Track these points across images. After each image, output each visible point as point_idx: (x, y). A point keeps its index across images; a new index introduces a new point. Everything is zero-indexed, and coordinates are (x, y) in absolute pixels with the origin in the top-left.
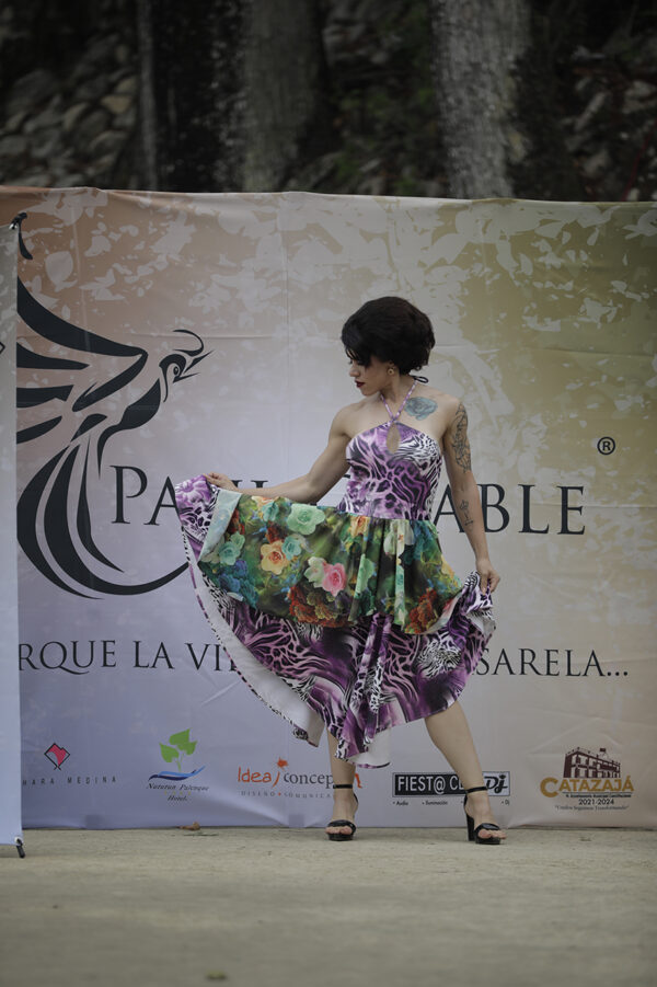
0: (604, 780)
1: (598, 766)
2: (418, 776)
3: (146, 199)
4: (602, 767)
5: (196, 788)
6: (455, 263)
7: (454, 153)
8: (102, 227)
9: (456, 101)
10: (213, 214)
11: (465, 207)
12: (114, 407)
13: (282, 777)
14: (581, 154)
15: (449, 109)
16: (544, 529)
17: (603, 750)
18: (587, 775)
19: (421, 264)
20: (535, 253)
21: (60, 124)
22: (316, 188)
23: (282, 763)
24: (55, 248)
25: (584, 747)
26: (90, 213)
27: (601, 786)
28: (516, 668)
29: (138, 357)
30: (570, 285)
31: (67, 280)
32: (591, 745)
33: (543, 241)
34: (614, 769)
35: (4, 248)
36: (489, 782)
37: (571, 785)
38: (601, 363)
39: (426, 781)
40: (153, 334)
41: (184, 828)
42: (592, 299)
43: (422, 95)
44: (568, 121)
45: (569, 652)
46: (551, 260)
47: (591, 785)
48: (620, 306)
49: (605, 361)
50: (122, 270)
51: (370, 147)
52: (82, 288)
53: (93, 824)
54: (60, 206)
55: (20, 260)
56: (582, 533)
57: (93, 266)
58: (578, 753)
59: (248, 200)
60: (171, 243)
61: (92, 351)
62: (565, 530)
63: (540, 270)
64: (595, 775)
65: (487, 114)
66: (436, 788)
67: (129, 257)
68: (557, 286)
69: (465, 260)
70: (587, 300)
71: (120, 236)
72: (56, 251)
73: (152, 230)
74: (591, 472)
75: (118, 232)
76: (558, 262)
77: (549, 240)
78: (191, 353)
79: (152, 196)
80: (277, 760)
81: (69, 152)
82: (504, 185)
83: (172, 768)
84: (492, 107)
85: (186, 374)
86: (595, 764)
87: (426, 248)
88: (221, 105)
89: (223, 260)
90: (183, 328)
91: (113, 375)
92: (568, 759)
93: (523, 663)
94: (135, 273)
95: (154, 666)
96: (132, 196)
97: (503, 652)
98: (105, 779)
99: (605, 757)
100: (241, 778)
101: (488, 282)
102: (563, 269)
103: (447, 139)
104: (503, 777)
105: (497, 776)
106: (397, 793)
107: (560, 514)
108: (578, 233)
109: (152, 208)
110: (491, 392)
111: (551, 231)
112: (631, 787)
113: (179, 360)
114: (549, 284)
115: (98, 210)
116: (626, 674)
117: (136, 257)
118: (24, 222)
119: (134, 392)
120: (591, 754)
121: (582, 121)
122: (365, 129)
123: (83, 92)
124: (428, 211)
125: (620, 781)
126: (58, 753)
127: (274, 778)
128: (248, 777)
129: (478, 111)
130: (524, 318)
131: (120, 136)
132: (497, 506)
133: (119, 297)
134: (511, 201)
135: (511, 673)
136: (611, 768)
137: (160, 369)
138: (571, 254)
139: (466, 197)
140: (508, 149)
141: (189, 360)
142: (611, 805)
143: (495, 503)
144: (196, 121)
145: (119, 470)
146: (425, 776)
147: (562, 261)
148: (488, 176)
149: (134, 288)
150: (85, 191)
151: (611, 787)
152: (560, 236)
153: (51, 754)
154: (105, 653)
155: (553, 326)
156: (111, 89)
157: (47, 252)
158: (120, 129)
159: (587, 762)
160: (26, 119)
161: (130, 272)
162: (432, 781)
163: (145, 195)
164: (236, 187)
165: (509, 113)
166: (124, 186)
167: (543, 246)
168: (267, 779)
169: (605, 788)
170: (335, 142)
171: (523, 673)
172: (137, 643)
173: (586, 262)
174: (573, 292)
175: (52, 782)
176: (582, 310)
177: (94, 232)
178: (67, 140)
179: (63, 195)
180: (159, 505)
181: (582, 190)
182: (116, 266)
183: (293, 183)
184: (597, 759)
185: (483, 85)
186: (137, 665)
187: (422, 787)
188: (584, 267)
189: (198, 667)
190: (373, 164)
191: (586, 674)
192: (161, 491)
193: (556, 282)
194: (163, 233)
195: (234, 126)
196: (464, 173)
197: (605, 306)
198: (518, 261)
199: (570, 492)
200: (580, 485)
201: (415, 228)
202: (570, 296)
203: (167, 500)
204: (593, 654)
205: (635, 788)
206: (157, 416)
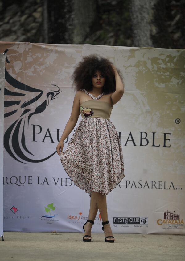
0: (175, 220)
1: (173, 216)
2: (120, 218)
3: (44, 46)
4: (174, 216)
5: (55, 220)
6: (134, 66)
7: (135, 32)
8: (30, 54)
9: (136, 17)
10: (63, 51)
11: (138, 50)
12: (33, 107)
13: (80, 217)
14: (173, 32)
15: (134, 19)
16: (158, 145)
17: (174, 211)
18: (170, 219)
19: (124, 66)
20: (158, 64)
21: (20, 21)
23: (80, 214)
24: (16, 60)
25: (169, 211)
26: (27, 50)
27: (174, 222)
28: (150, 186)
29: (40, 92)
30: (168, 73)
31: (20, 70)
32: (171, 210)
33: (161, 60)
34: (178, 217)
35: (1, 60)
36: (142, 220)
37: (166, 221)
38: (177, 97)
39: (122, 220)
40: (45, 86)
41: (51, 232)
42: (174, 78)
43: (126, 14)
44: (169, 23)
45: (165, 182)
46: (163, 66)
47: (171, 222)
48: (183, 80)
49: (178, 96)
50: (36, 67)
51: (110, 29)
52: (24, 72)
53: (25, 230)
54: (18, 48)
55: (6, 63)
56: (170, 147)
57: (27, 65)
58: (167, 212)
59: (74, 47)
60: (51, 59)
61: (27, 91)
62: (165, 146)
63: (159, 69)
64: (172, 219)
65: (145, 20)
66: (125, 222)
67: (38, 63)
68: (164, 74)
69: (137, 66)
70: (173, 78)
71: (35, 57)
72: (16, 61)
73: (45, 55)
74: (173, 129)
75: (35, 55)
76: (165, 67)
77: (162, 60)
78: (56, 92)
79: (46, 45)
80: (79, 213)
81: (22, 29)
82: (150, 42)
83: (49, 214)
84: (147, 18)
85: (54, 98)
86: (172, 215)
87: (126, 62)
88: (67, 16)
89: (66, 64)
90: (53, 84)
91: (33, 98)
92: (165, 214)
93: (152, 185)
94: (40, 68)
95: (43, 184)
96: (40, 45)
97: (146, 182)
98: (28, 217)
99: (175, 214)
100: (68, 218)
101: (144, 72)
102: (166, 68)
103: (133, 28)
104: (146, 219)
105: (144, 218)
106: (114, 223)
107: (163, 141)
108: (171, 58)
109: (45, 49)
110: (144, 105)
111: (163, 57)
112: (183, 222)
113: (52, 94)
114: (162, 73)
115: (29, 49)
116: (182, 189)
117: (40, 63)
118: (7, 52)
119: (39, 103)
120: (171, 213)
121: (173, 23)
122: (110, 24)
123: (27, 11)
124: (127, 51)
125: (180, 221)
126: (15, 209)
127: (78, 218)
128: (70, 218)
129: (142, 19)
131: (38, 24)
132: (145, 138)
133: (35, 75)
134: (151, 48)
135: (149, 188)
136: (177, 217)
137: (47, 96)
138: (169, 64)
140: (151, 31)
141: (55, 93)
142: (177, 228)
143: (145, 137)
144: (60, 21)
145: (34, 126)
146: (122, 218)
147: (166, 66)
148: (145, 39)
149: (39, 72)
150: (25, 43)
151: (177, 222)
152: (166, 59)
153: (12, 210)
154: (29, 180)
155: (162, 86)
157: (14, 61)
158: (38, 22)
159: (170, 215)
160: (10, 19)
161: (38, 68)
162: (124, 219)
163: (43, 45)
164: (72, 42)
165: (152, 20)
166: (37, 41)
167: (160, 62)
168: (76, 218)
169: (175, 222)
170: (100, 27)
171: (152, 188)
172: (38, 177)
173: (173, 67)
174: (169, 75)
175: (13, 218)
176: (171, 81)
177: (28, 55)
178: (22, 25)
179: (19, 44)
180: (45, 136)
181: (174, 45)
182: (34, 65)
184: (173, 214)
185: (144, 12)
186: (38, 184)
187: (121, 221)
188: (172, 68)
189: (56, 184)
190: (111, 34)
191: (169, 189)
192: (46, 132)
193: (164, 72)
194: (48, 56)
195: (71, 23)
196: (138, 38)
197: (178, 80)
198: (153, 66)
199: (166, 135)
200: (169, 133)
201: (123, 56)
202: (168, 77)
203: (48, 135)
204: (172, 183)
205: (184, 222)
206: (45, 110)
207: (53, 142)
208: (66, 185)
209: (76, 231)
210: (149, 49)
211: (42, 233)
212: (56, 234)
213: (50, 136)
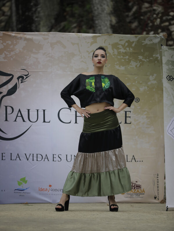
0: (137, 190)
1: (135, 186)
3: (13, 34)
4: (136, 186)
5: (27, 193)
7: (97, 22)
8: (1, 41)
9: (97, 8)
10: (31, 38)
11: (99, 36)
12: (5, 90)
13: (50, 190)
14: (130, 22)
15: (95, 10)
16: (120, 122)
17: (136, 182)
18: (132, 189)
19: (88, 52)
20: (118, 48)
22: (59, 31)
23: (50, 186)
27: (136, 191)
29: (11, 76)
30: (127, 57)
32: (133, 180)
33: (120, 45)
34: (140, 187)
38: (136, 78)
40: (15, 70)
41: (24, 204)
42: (133, 61)
43: (88, 7)
44: (127, 14)
45: (127, 155)
46: (122, 50)
47: (133, 191)
48: (141, 63)
49: (137, 77)
50: (7, 53)
51: (74, 20)
56: (130, 123)
59: (41, 34)
60: (20, 46)
62: (126, 123)
63: (119, 53)
64: (134, 188)
65: (105, 12)
67: (9, 50)
68: (124, 57)
70: (132, 61)
71: (6, 44)
73: (15, 42)
74: (133, 107)
75: (6, 43)
76: (124, 51)
77: (122, 45)
78: (26, 75)
79: (15, 33)
80: (49, 185)
82: (110, 30)
83: (21, 188)
84: (107, 10)
85: (24, 81)
86: (134, 185)
87: (89, 47)
88: (34, 9)
89: (34, 50)
90: (23, 69)
91: (4, 81)
95: (16, 160)
96: (10, 33)
98: (2, 191)
99: (137, 184)
100: (39, 190)
102: (125, 53)
103: (95, 18)
107: (125, 118)
108: (130, 43)
109: (15, 36)
111: (123, 43)
112: (144, 192)
113: (22, 77)
115: (0, 37)
116: (142, 161)
117: (10, 50)
119: (10, 86)
120: (133, 183)
121: (131, 14)
122: (73, 15)
124: (89, 37)
125: (141, 190)
127: (48, 190)
128: (41, 190)
129: (103, 11)
130: (115, 66)
131: (6, 18)
133: (6, 60)
134: (111, 35)
136: (139, 187)
137: (17, 80)
138: (128, 49)
139: (100, 34)
140: (111, 21)
141: (25, 77)
142: (139, 197)
144: (27, 13)
145: (6, 107)
147: (126, 51)
148: (106, 28)
149: (10, 58)
151: (139, 192)
152: (125, 44)
154: (2, 156)
155: (122, 68)
156: (4, 5)
158: (6, 16)
159: (132, 185)
161: (9, 54)
163: (13, 33)
164: (38, 31)
165: (111, 11)
166: (7, 31)
167: (120, 46)
168: (46, 190)
169: (137, 192)
170: (64, 19)
172: (11, 154)
174: (128, 59)
176: (130, 64)
180: (17, 116)
181: (131, 32)
182: (5, 52)
183: (53, 30)
184: (135, 184)
185: (104, 4)
188: (131, 52)
189: (28, 160)
190: (75, 25)
191: (131, 161)
192: (17, 112)
193: (123, 56)
194: (18, 43)
195: (37, 15)
196: (99, 28)
197: (137, 63)
198: (114, 51)
199: (127, 112)
200: (130, 111)
201: (86, 42)
202: (127, 60)
203: (19, 115)
204: (133, 156)
205: (145, 192)
206: (16, 92)
207: (24, 121)
208: (37, 160)
209: (46, 202)
210: (110, 35)
211: (15, 205)
212: (28, 205)
213: (22, 116)
